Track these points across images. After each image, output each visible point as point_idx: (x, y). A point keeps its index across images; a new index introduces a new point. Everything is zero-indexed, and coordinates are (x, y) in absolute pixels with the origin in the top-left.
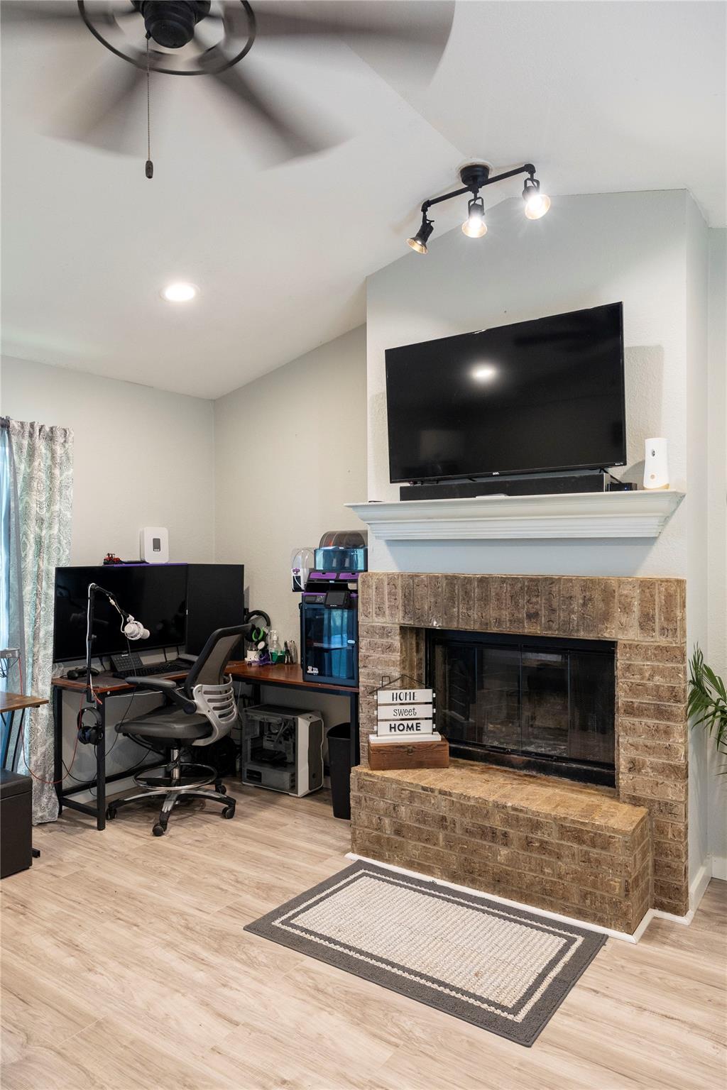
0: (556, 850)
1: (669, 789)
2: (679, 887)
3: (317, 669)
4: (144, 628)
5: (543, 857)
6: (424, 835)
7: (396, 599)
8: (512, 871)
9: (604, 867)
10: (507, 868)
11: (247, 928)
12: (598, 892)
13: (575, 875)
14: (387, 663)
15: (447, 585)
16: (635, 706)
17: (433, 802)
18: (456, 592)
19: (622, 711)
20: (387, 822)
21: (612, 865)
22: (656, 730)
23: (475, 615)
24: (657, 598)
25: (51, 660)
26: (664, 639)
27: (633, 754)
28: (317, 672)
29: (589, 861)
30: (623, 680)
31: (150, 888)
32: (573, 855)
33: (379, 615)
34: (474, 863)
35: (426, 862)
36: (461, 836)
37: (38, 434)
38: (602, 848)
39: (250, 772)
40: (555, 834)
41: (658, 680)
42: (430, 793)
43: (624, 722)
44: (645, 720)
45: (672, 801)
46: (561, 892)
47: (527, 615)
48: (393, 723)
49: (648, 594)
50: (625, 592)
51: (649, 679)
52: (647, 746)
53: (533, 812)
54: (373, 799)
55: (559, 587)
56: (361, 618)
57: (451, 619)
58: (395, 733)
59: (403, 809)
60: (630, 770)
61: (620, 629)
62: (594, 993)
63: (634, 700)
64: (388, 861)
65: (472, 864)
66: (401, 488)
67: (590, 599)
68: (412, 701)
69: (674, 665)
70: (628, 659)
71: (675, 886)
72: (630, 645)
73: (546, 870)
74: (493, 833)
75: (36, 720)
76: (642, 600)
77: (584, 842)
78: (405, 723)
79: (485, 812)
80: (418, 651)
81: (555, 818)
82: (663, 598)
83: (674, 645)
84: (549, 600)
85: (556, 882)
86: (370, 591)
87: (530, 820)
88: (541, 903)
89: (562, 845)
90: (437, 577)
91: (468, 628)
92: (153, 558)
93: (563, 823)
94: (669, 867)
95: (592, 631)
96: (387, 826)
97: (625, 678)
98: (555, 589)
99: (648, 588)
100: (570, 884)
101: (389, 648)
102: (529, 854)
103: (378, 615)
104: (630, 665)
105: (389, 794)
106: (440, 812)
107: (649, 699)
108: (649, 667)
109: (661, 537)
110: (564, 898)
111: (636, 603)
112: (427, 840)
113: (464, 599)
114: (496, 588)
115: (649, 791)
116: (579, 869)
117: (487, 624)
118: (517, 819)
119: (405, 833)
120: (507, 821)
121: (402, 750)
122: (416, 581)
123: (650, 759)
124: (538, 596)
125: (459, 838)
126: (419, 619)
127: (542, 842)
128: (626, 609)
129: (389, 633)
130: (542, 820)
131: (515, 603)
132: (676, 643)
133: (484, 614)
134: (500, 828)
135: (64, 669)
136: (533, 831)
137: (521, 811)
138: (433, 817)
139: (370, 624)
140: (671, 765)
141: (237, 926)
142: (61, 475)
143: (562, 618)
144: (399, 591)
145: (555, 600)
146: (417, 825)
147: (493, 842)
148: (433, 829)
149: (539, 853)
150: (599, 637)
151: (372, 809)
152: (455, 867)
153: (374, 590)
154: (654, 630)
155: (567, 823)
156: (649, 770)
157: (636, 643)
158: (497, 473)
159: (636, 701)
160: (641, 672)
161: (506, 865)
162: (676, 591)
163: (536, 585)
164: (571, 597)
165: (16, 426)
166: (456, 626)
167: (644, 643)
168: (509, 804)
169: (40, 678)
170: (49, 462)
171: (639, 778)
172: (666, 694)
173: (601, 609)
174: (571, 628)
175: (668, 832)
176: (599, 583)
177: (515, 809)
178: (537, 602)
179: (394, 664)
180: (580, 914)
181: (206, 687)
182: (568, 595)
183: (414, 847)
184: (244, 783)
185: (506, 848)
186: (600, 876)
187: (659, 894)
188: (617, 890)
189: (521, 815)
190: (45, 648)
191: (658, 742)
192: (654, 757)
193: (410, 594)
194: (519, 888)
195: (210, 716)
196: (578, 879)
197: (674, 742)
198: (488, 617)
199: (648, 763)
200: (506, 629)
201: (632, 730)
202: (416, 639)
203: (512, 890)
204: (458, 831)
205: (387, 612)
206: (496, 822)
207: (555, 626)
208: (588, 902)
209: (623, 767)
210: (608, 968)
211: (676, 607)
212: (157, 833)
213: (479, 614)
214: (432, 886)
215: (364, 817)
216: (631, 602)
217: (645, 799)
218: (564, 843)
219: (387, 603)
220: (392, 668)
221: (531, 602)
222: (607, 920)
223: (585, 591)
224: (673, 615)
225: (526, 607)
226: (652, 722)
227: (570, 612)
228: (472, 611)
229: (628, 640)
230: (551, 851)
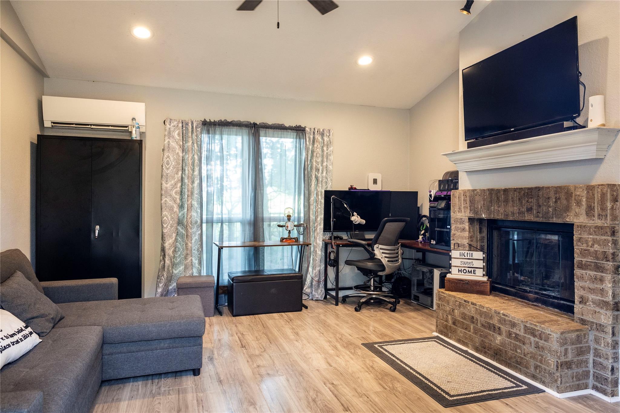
0: (523, 339)
1: (602, 316)
2: (607, 378)
3: (435, 241)
4: (361, 218)
5: (517, 343)
6: (465, 326)
7: (466, 203)
8: (502, 349)
9: (545, 351)
11: (363, 344)
12: (543, 366)
13: (532, 355)
14: (462, 238)
15: (489, 194)
16: (583, 263)
17: (468, 308)
18: (493, 197)
19: (577, 266)
20: (450, 317)
21: (549, 351)
22: (595, 279)
23: (502, 210)
24: (596, 196)
25: (323, 230)
26: (600, 222)
27: (582, 292)
28: (435, 243)
29: (539, 347)
30: (576, 247)
31: (337, 325)
32: (531, 343)
33: (459, 212)
34: (486, 343)
35: (465, 340)
36: (480, 328)
37: (316, 132)
38: (545, 341)
39: (415, 296)
40: (522, 330)
41: (596, 247)
42: (467, 303)
43: (579, 273)
44: (589, 272)
45: (603, 323)
46: (525, 364)
47: (527, 209)
48: (460, 269)
49: (591, 194)
50: (578, 193)
51: (591, 247)
52: (590, 288)
53: (512, 317)
54: (444, 305)
55: (543, 192)
56: (452, 214)
57: (491, 213)
58: (461, 274)
59: (456, 311)
60: (580, 302)
61: (575, 216)
62: (505, 404)
63: (582, 260)
64: (450, 338)
65: (485, 344)
66: (468, 143)
67: (559, 199)
68: (471, 258)
69: (606, 238)
70: (579, 234)
71: (605, 377)
72: (581, 226)
73: (518, 351)
74: (494, 327)
75: (316, 255)
76: (587, 198)
77: (536, 336)
78: (467, 269)
79: (491, 315)
80: (480, 232)
82: (600, 195)
83: (606, 225)
84: (538, 200)
85: (522, 358)
86: (456, 199)
87: (510, 321)
88: (515, 368)
89: (525, 337)
90: (484, 190)
91: (499, 218)
92: (373, 188)
93: (526, 325)
94: (602, 365)
95: (560, 217)
96: (450, 319)
97: (578, 246)
98: (541, 193)
99: (591, 190)
100: (529, 359)
101: (464, 230)
102: (510, 340)
104: (581, 238)
105: (451, 304)
106: (471, 313)
107: (591, 259)
108: (591, 239)
109: (606, 158)
110: (526, 367)
111: (584, 200)
112: (466, 329)
113: (497, 202)
114: (512, 195)
115: (591, 316)
116: (534, 351)
117: (507, 215)
118: (505, 320)
119: (457, 324)
120: (500, 321)
121: (462, 282)
122: (475, 193)
123: (591, 297)
124: (532, 198)
125: (479, 328)
126: (477, 213)
127: (516, 334)
128: (579, 203)
129: (464, 221)
130: (516, 321)
131: (521, 202)
132: (607, 224)
133: (506, 210)
134: (497, 325)
135: (328, 235)
136: (512, 327)
137: (507, 316)
138: (468, 316)
139: (456, 217)
140: (603, 301)
141: (359, 342)
142: (327, 150)
143: (544, 210)
144: (468, 199)
145: (541, 200)
146: (462, 320)
147: (494, 332)
148: (468, 323)
149: (515, 340)
150: (563, 221)
151: (444, 310)
152: (478, 344)
153: (458, 199)
154: (594, 216)
155: (528, 324)
156: (591, 303)
157: (584, 224)
158: (513, 129)
159: (584, 260)
160: (587, 242)
161: (500, 346)
162: (607, 191)
163: (531, 192)
165: (308, 130)
166: (493, 217)
167: (588, 224)
168: (501, 312)
169: (318, 238)
170: (322, 145)
171: (585, 307)
172: (601, 256)
173: (565, 204)
174: (549, 216)
175: (601, 343)
176: (564, 188)
177: (504, 315)
178: (531, 202)
179: (465, 238)
180: (534, 378)
181: (381, 246)
182: (547, 197)
183: (460, 331)
184: (412, 301)
185: (500, 336)
186: (544, 356)
187: (596, 381)
188: (552, 366)
189: (507, 318)
190: (320, 225)
191: (596, 286)
192: (594, 295)
193: (472, 200)
194: (505, 359)
195: (382, 260)
196: (533, 357)
197: (605, 286)
198: (508, 211)
199: (590, 299)
200: (517, 217)
201: (582, 278)
202: (479, 225)
203: (503, 360)
204: (479, 325)
205: (463, 211)
206: (495, 321)
207: (541, 215)
208: (538, 371)
209: (577, 300)
210: (527, 400)
211: (607, 201)
212: (356, 310)
213: (504, 209)
214: (466, 352)
215: (441, 314)
216: (581, 199)
217: (588, 321)
218: (526, 335)
219: (463, 206)
220: (464, 240)
221: (528, 201)
222: (547, 383)
223: (556, 193)
224: (605, 206)
225: (526, 205)
226: (593, 273)
227: (548, 206)
228: (500, 208)
229: (580, 222)
230: (520, 339)
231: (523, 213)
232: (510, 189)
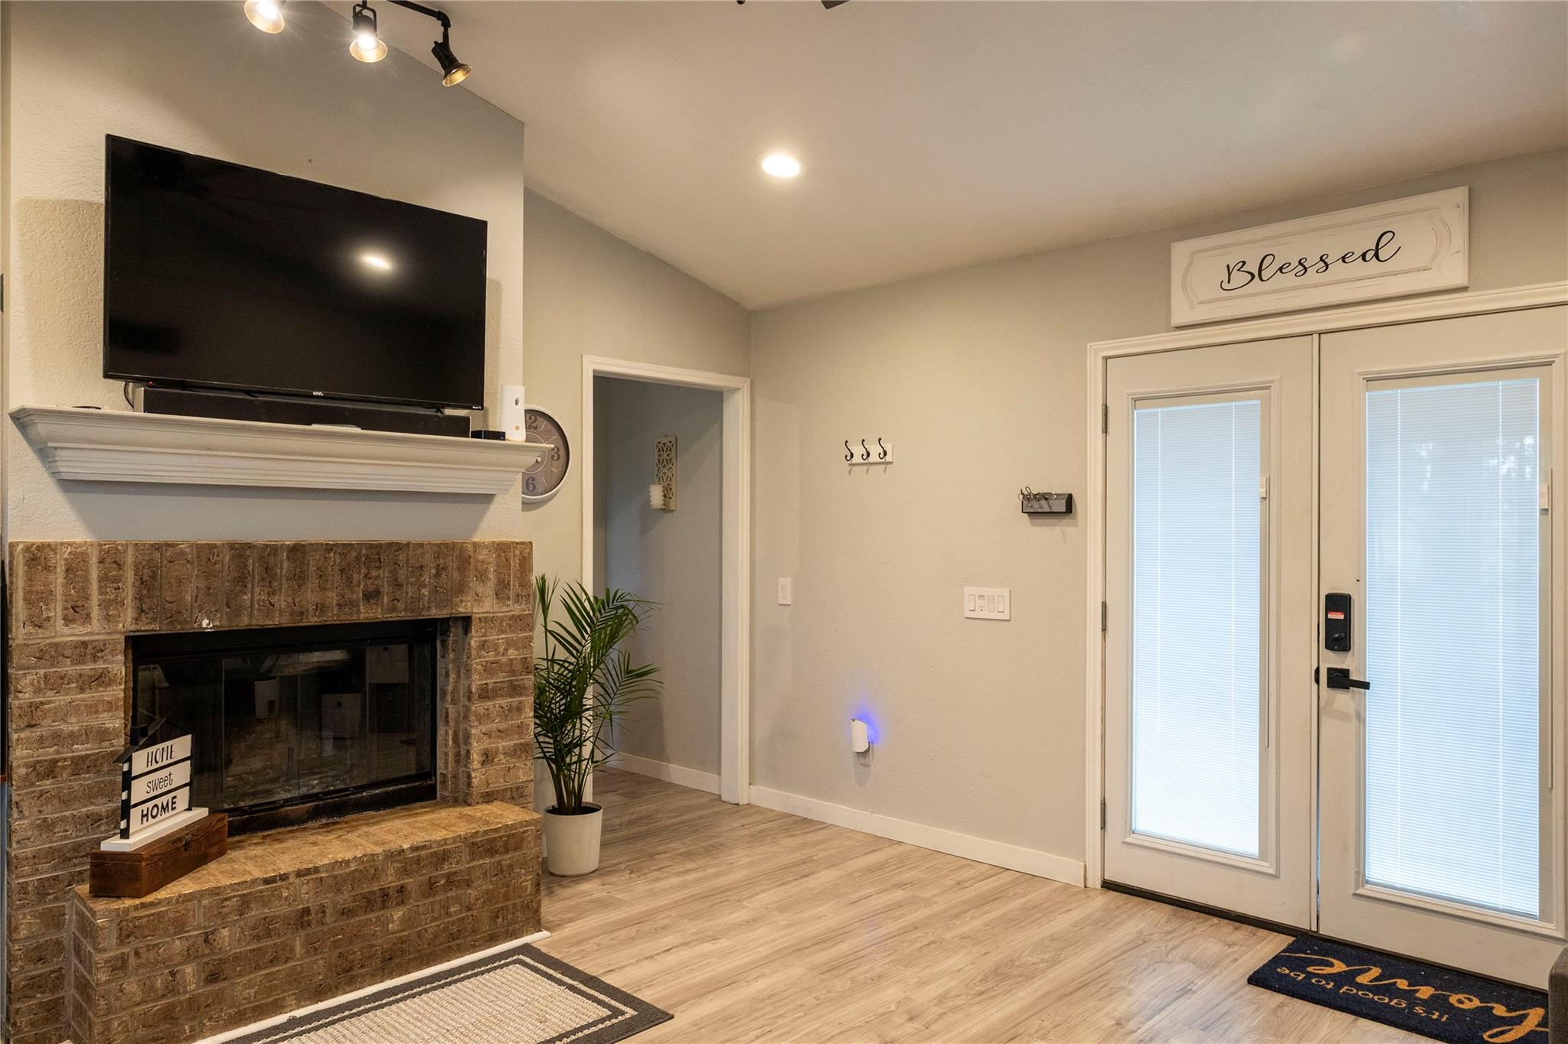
0: (466, 877)
1: (521, 771)
5: (449, 894)
6: (268, 954)
7: (119, 588)
8: (408, 934)
9: (516, 871)
10: (401, 934)
12: (511, 902)
13: (485, 897)
14: (93, 709)
15: (232, 558)
16: (490, 687)
17: (287, 894)
18: (250, 568)
19: (476, 696)
20: (188, 970)
21: (524, 864)
22: (509, 710)
23: (283, 602)
24: (513, 562)
26: (518, 607)
27: (486, 744)
29: (502, 871)
30: (477, 661)
32: (484, 873)
33: (73, 621)
34: (352, 953)
35: (269, 997)
36: (333, 924)
38: (514, 849)
40: (466, 856)
41: (512, 653)
42: (277, 883)
43: (478, 709)
44: (498, 702)
45: (522, 782)
46: (470, 925)
47: (364, 595)
48: (146, 807)
49: (503, 559)
50: (481, 557)
51: (503, 654)
52: (499, 731)
53: (438, 843)
54: (155, 945)
55: (408, 554)
57: (238, 613)
58: (146, 824)
59: (225, 932)
60: (483, 764)
61: (475, 600)
62: (615, 971)
63: (488, 682)
65: (350, 957)
67: (444, 569)
68: (168, 761)
69: (527, 634)
70: (483, 636)
72: (485, 618)
73: (452, 909)
74: (383, 896)
76: (497, 566)
77: (497, 852)
78: (159, 801)
79: (373, 871)
81: (466, 838)
82: (518, 561)
84: (394, 572)
85: (464, 918)
86: (52, 577)
87: (434, 853)
88: (447, 955)
89: (472, 867)
90: (214, 546)
91: (270, 623)
93: (474, 840)
95: (445, 606)
96: (189, 978)
97: (480, 658)
98: (402, 557)
99: (504, 552)
100: (480, 909)
101: (101, 679)
102: (432, 899)
103: (68, 621)
104: (485, 641)
105: (194, 920)
106: (298, 905)
107: (504, 677)
108: (503, 640)
110: (474, 931)
111: (492, 569)
112: (272, 961)
113: (263, 580)
114: (318, 560)
115: (502, 780)
116: (491, 887)
117: (301, 613)
118: (417, 860)
119: (227, 971)
120: (405, 872)
122: (167, 554)
123: (502, 744)
124: (379, 568)
125: (329, 929)
126: (172, 619)
127: (448, 875)
128: (482, 576)
129: (100, 651)
130: (449, 846)
131: (348, 578)
132: (529, 610)
133: (297, 600)
134: (394, 884)
136: (438, 867)
137: (422, 847)
138: (285, 918)
139: (48, 641)
140: (520, 745)
143: (410, 594)
144: (130, 575)
145: (402, 572)
146: (252, 947)
147: (383, 908)
148: (283, 938)
149: (444, 890)
150: (452, 613)
152: (321, 977)
153: (61, 574)
154: (509, 599)
156: (502, 757)
157: (491, 615)
158: (320, 393)
159: (491, 681)
160: (496, 646)
161: (402, 931)
162: (529, 554)
163: (378, 554)
164: (421, 567)
166: (246, 622)
167: (498, 615)
168: (405, 846)
171: (492, 770)
172: (518, 667)
173: (455, 579)
174: (421, 606)
176: (454, 547)
177: (414, 849)
178: (378, 577)
179: (110, 706)
180: (492, 940)
182: (418, 565)
183: (245, 986)
185: (401, 908)
186: (513, 882)
188: (528, 889)
189: (423, 853)
191: (509, 723)
192: (506, 741)
193: (154, 576)
194: (419, 951)
196: (489, 897)
197: (525, 718)
198: (304, 603)
199: (501, 749)
200: (332, 617)
201: (485, 717)
203: (410, 959)
204: (329, 918)
205: (96, 613)
206: (390, 879)
207: (400, 605)
208: (500, 920)
209: (476, 763)
211: (529, 570)
213: (290, 600)
216: (487, 568)
217: (498, 791)
218: (474, 863)
219: (95, 597)
220: (105, 715)
221: (369, 575)
222: (519, 929)
223: (438, 557)
224: (527, 580)
225: (363, 584)
226: (503, 702)
227: (420, 585)
228: (276, 597)
229: (483, 613)
230: (459, 881)
231: (353, 604)
232: (312, 545)
